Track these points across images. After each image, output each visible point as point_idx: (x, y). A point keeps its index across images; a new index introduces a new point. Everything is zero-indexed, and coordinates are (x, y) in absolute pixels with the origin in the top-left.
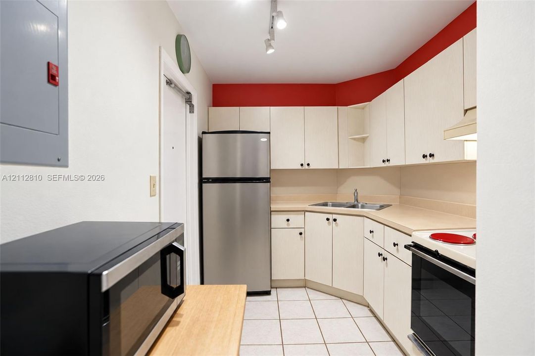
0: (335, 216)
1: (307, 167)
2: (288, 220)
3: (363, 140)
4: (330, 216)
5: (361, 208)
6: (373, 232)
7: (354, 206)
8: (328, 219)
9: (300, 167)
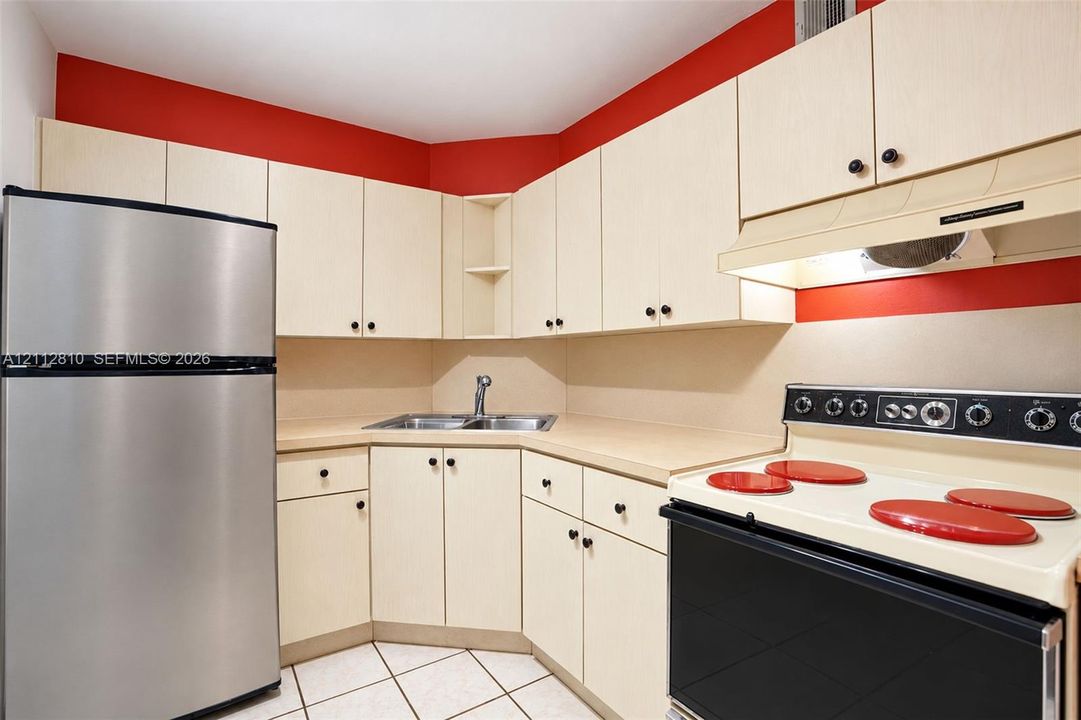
0: (449, 454)
1: (368, 334)
2: (324, 473)
3: (493, 278)
4: (436, 453)
5: (496, 428)
6: (549, 483)
7: (478, 425)
8: (433, 462)
9: (350, 333)
